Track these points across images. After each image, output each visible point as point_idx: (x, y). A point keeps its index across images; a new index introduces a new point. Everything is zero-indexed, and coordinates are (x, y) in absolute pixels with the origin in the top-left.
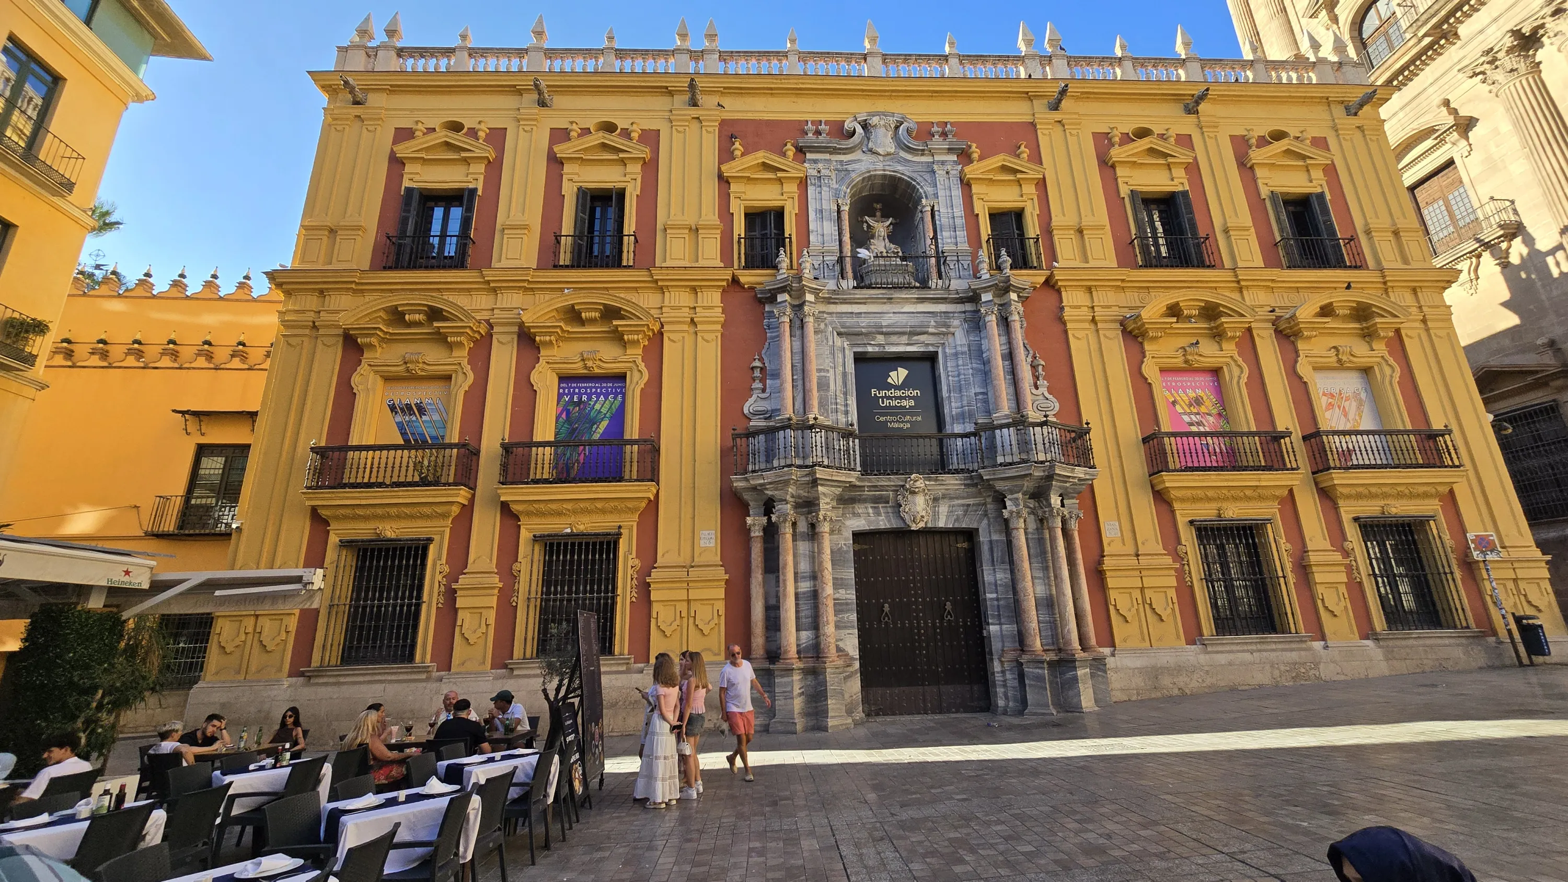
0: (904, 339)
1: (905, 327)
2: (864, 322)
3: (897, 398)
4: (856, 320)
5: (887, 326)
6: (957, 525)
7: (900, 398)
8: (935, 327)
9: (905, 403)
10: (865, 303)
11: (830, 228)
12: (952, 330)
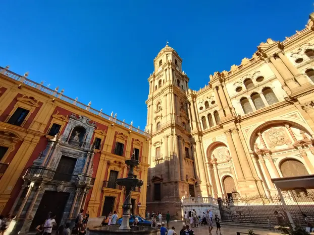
0: (73, 155)
4: (65, 150)
5: (70, 152)
6: (67, 192)
8: (79, 154)
10: (69, 147)
11: (68, 132)
12: (82, 156)
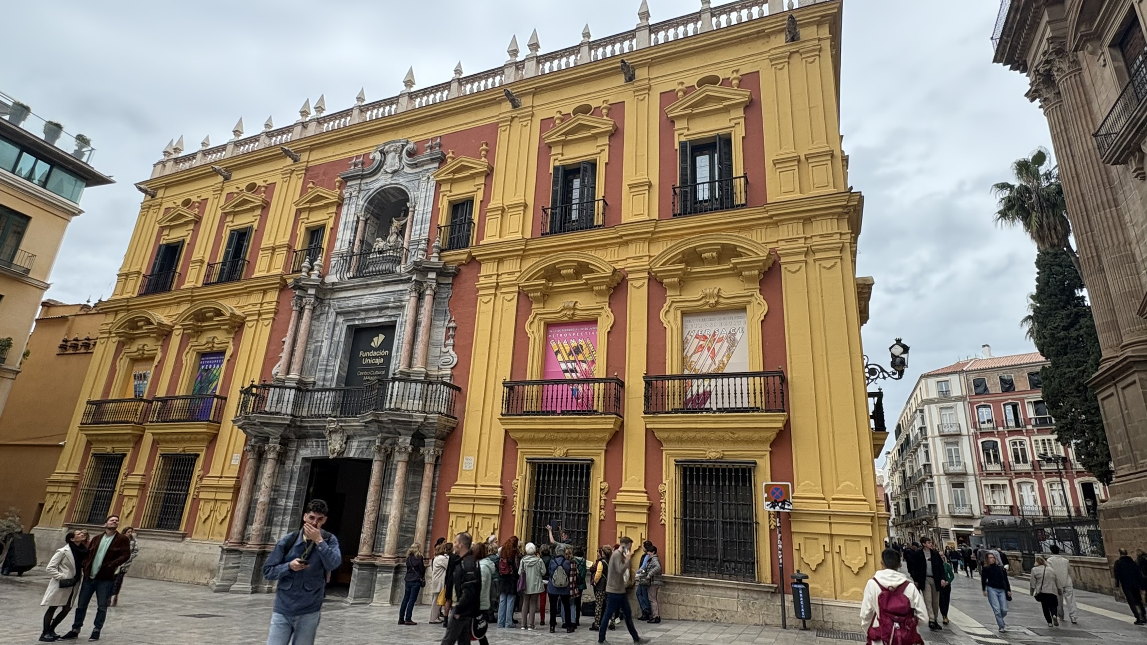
0: (377, 314)
1: (375, 304)
2: (351, 303)
3: (373, 357)
4: (348, 302)
5: (366, 305)
6: (360, 456)
7: (376, 357)
8: (394, 302)
9: (378, 361)
10: (354, 289)
11: (348, 235)
12: (404, 303)
